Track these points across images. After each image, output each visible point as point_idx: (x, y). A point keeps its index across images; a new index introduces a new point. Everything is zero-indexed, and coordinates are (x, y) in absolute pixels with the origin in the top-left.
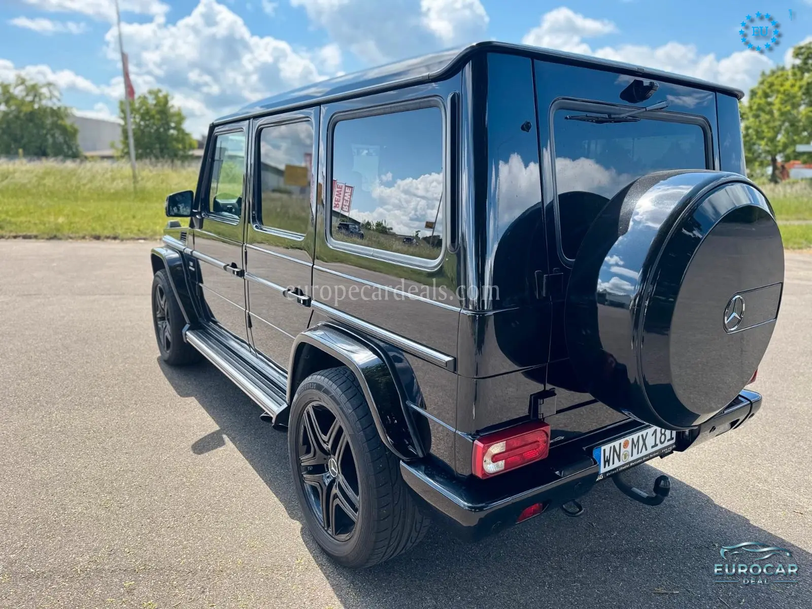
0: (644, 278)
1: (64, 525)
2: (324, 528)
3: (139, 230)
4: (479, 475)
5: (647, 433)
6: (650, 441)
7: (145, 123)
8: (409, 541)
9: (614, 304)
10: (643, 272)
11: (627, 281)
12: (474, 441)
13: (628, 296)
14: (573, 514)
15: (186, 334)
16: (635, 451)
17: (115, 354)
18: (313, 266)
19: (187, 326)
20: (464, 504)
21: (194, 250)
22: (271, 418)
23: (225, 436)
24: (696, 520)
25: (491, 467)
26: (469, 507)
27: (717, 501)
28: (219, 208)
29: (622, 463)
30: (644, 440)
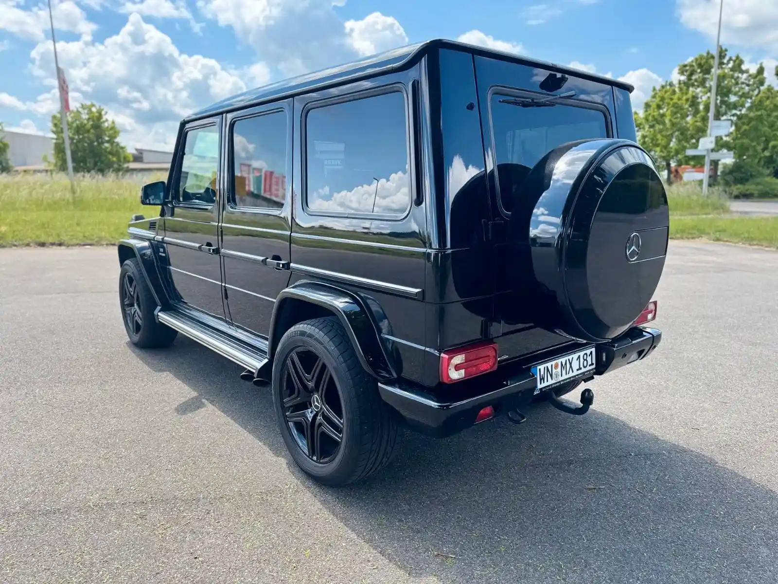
0: (564, 224)
1: (69, 474)
2: (308, 457)
3: (84, 237)
4: (446, 381)
5: (573, 358)
6: (575, 365)
7: (79, 137)
8: (385, 457)
9: (543, 245)
10: (563, 217)
11: (552, 226)
12: (440, 354)
13: (554, 237)
14: (518, 422)
15: (158, 315)
16: (564, 372)
17: (84, 341)
18: (291, 234)
19: (159, 308)
20: (434, 404)
21: (165, 236)
22: (253, 373)
23: (204, 400)
24: (616, 438)
25: (456, 375)
26: (438, 406)
27: (632, 424)
28: (188, 197)
29: (554, 381)
30: (571, 364)
